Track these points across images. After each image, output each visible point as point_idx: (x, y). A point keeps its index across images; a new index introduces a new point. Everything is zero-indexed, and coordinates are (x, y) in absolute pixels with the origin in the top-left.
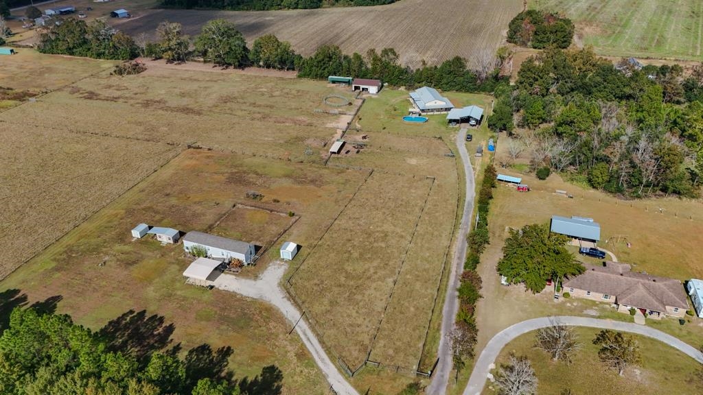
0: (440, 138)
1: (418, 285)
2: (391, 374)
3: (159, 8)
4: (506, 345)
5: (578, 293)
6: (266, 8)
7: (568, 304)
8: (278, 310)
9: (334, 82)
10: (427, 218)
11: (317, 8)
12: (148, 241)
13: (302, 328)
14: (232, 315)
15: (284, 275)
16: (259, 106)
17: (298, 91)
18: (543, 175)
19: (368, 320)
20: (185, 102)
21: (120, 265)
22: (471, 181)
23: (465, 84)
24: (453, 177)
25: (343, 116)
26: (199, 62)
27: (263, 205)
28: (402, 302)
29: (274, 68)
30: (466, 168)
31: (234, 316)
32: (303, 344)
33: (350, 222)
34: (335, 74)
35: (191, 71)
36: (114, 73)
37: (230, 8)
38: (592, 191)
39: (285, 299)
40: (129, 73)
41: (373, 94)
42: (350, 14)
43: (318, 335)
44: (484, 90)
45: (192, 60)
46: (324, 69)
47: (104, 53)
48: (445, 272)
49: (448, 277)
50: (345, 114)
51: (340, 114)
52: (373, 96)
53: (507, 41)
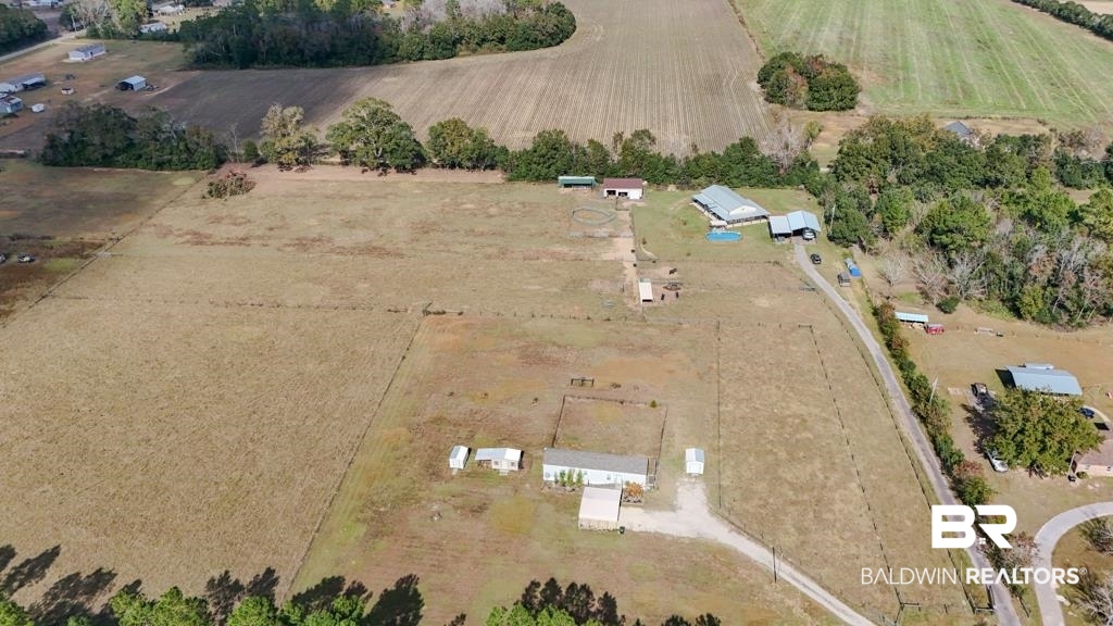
0: (776, 263)
1: (893, 488)
2: (942, 617)
3: (192, 69)
4: (1054, 553)
5: (1095, 470)
6: (374, 61)
7: (1090, 487)
8: (736, 551)
9: (567, 186)
10: (840, 388)
11: (453, 57)
12: (479, 472)
13: (786, 571)
14: (680, 568)
15: (708, 498)
16: (482, 234)
17: (523, 204)
18: (945, 307)
19: (862, 547)
20: (361, 236)
21: (462, 515)
22: (860, 325)
23: (763, 176)
24: (833, 324)
25: (615, 240)
26: (332, 164)
27: (595, 394)
28: (890, 515)
29: (461, 167)
30: (840, 306)
31: (683, 567)
32: (803, 595)
33: (743, 406)
34: (566, 173)
35: (331, 181)
36: (207, 196)
37: (314, 64)
38: (1019, 323)
39: (734, 534)
40: (233, 193)
41: (636, 200)
42: (510, 65)
43: (813, 578)
44: (790, 183)
45: (321, 163)
46: (549, 167)
47: (170, 161)
48: (915, 464)
49: (923, 470)
50: (617, 237)
51: (610, 236)
52: (639, 204)
53: (766, 100)
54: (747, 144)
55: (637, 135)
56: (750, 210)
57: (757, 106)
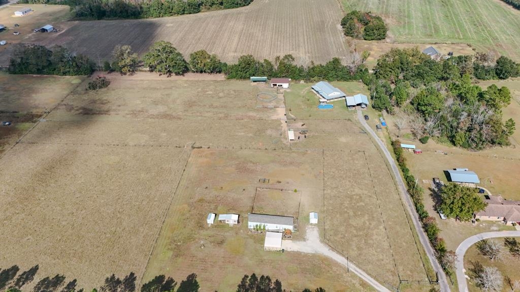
0: (349, 120)
1: (398, 228)
2: (417, 286)
3: (74, 20)
4: (464, 256)
5: (483, 218)
6: (161, 15)
7: (481, 225)
8: (331, 259)
9: (254, 81)
10: (376, 181)
11: (199, 12)
12: (220, 225)
13: (352, 267)
14: (307, 267)
15: (320, 235)
16: (216, 107)
17: (234, 91)
18: (423, 141)
19: (385, 255)
20: (161, 109)
21: (214, 245)
22: (385, 150)
23: (343, 76)
24: (373, 150)
25: (277, 109)
26: (145, 71)
27: (270, 186)
28: (397, 241)
29: (205, 72)
30: (377, 141)
31: (309, 267)
32: (360, 278)
33: (334, 191)
34: (254, 75)
35: (145, 81)
36: (88, 89)
37: (133, 17)
38: (454, 148)
39: (331, 251)
40: (100, 87)
41: (286, 88)
42: (226, 16)
43: (364, 270)
44: (355, 79)
45: (140, 71)
46: (246, 72)
47: (69, 71)
48: (408, 217)
49: (411, 219)
50: (278, 107)
51: (275, 107)
52: (288, 90)
53: (345, 34)
54: (336, 61)
55: (286, 57)
56: (337, 93)
57: (341, 38)
